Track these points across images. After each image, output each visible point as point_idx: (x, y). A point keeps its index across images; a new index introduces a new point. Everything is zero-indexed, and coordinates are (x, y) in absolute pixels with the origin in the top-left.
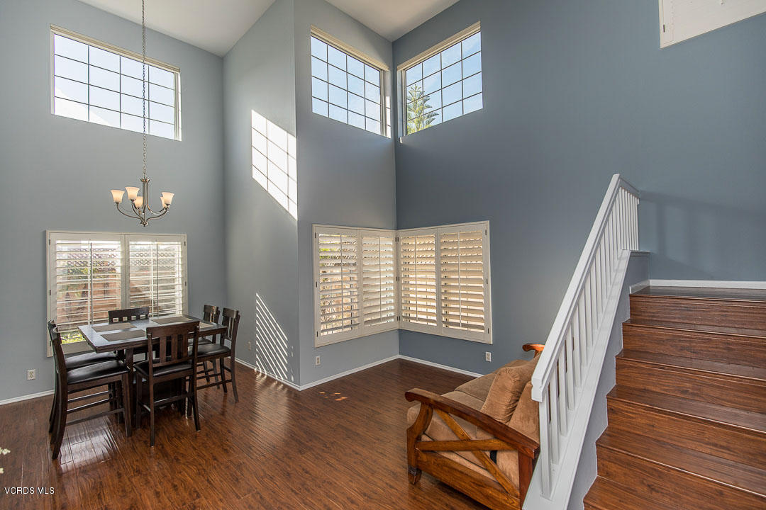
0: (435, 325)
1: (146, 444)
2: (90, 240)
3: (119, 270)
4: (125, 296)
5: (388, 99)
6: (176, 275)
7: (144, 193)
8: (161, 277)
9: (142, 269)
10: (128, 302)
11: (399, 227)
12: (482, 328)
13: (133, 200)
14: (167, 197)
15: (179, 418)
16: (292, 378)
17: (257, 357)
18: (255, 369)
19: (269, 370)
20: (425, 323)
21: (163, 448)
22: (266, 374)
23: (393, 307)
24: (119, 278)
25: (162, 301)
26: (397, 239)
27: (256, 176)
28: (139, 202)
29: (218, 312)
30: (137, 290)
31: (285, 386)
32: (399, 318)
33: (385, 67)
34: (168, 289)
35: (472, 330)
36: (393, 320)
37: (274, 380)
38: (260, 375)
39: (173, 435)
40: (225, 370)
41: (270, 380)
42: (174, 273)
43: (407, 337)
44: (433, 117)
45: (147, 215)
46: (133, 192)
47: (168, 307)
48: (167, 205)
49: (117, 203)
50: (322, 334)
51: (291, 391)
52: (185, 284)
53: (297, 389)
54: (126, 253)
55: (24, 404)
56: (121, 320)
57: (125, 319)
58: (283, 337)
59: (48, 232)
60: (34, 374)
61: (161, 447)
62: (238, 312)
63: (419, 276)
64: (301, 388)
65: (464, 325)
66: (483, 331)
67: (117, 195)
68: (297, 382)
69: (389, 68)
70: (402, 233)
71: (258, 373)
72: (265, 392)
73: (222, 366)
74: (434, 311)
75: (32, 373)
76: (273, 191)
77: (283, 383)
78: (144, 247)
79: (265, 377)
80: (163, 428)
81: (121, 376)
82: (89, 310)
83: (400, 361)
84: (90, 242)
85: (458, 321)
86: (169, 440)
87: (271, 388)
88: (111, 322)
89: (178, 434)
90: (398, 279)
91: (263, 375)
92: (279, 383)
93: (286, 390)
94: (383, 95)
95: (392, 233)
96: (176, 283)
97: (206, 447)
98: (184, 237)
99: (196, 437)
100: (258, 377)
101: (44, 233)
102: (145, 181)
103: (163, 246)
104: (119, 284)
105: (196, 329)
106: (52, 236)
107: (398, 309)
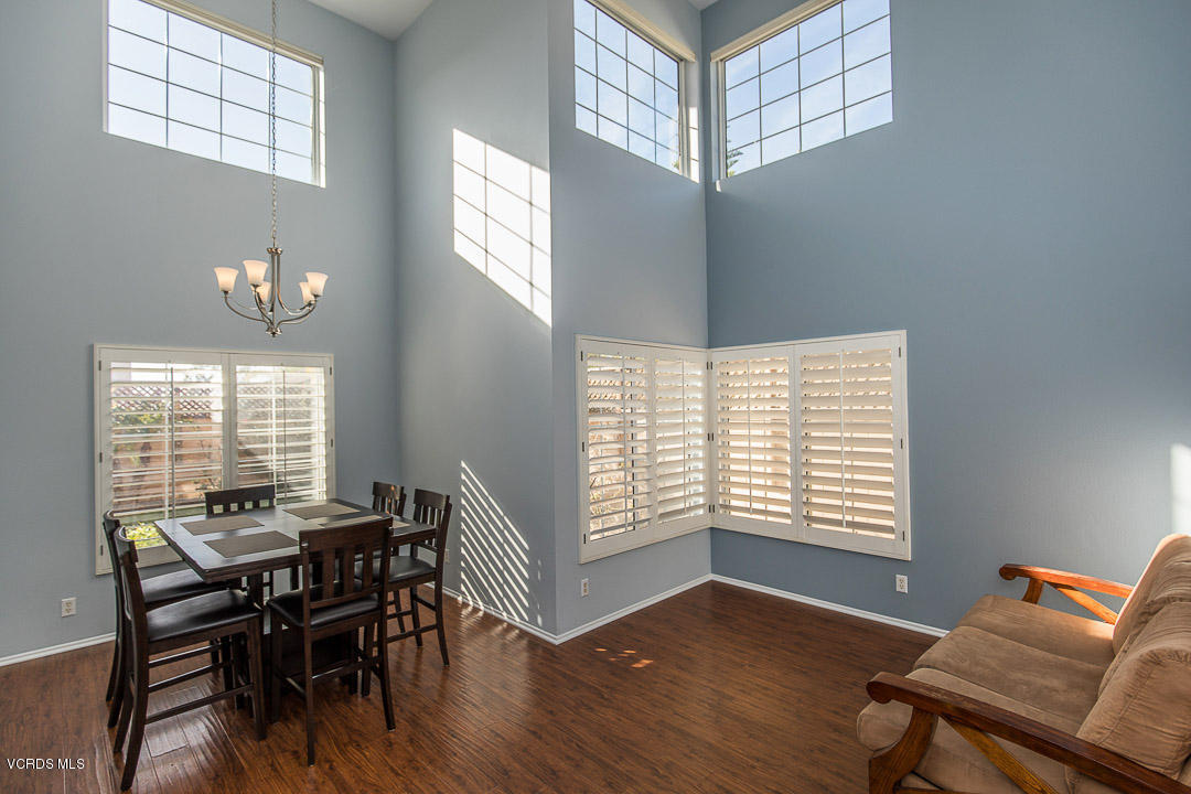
0: (789, 522)
1: (298, 758)
2: (170, 362)
3: (218, 418)
4: (229, 465)
5: (694, 113)
6: (314, 428)
7: (274, 276)
8: (291, 431)
9: (257, 416)
10: (234, 476)
11: (713, 342)
12: (890, 530)
13: (256, 286)
14: (315, 283)
15: (348, 702)
16: (540, 620)
17: (463, 576)
18: (460, 599)
19: (489, 601)
20: (762, 518)
21: (331, 768)
22: (482, 608)
23: (701, 489)
24: (217, 431)
25: (292, 473)
26: (709, 366)
27: (462, 247)
28: (264, 291)
29: (403, 497)
30: (248, 453)
31: (523, 634)
32: (712, 509)
33: (688, 54)
34: (299, 452)
35: (860, 532)
36: (701, 512)
37: (501, 621)
38: (470, 609)
39: (346, 740)
40: (419, 604)
41: (489, 621)
42: (308, 424)
43: (725, 542)
44: (736, 158)
45: (278, 316)
46: (257, 270)
47: (301, 484)
48: (316, 296)
49: (226, 292)
50: (593, 537)
51: (534, 643)
52: (330, 443)
53: (551, 640)
54: (231, 387)
55: (57, 662)
56: (227, 511)
57: (234, 507)
58: (518, 544)
59: (97, 347)
60: (73, 606)
61: (327, 766)
62: (448, 497)
63: (754, 432)
64: (558, 640)
65: (851, 524)
66: (892, 536)
67: (226, 277)
68: (548, 627)
69: (697, 57)
70: (719, 355)
71: (465, 605)
72: (481, 640)
73: (414, 597)
74: (788, 497)
75: (69, 603)
76: (498, 275)
77: (517, 628)
78: (262, 376)
79: (481, 614)
80: (321, 722)
81: (245, 623)
82: (167, 489)
83: (713, 585)
84: (170, 366)
85: (840, 517)
86: (341, 751)
87: (493, 634)
88: (210, 513)
89: (355, 737)
90: (710, 437)
91: (476, 610)
92: (511, 627)
93: (524, 642)
94: (683, 103)
95: (701, 355)
96: (314, 441)
97: (418, 769)
98: (329, 360)
99: (391, 744)
100: (465, 612)
101: (91, 349)
102: (274, 254)
103: (295, 375)
104: (218, 442)
105: (388, 533)
106: (103, 352)
107: (711, 491)
